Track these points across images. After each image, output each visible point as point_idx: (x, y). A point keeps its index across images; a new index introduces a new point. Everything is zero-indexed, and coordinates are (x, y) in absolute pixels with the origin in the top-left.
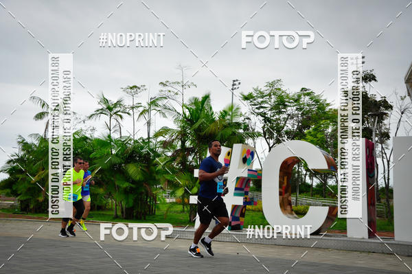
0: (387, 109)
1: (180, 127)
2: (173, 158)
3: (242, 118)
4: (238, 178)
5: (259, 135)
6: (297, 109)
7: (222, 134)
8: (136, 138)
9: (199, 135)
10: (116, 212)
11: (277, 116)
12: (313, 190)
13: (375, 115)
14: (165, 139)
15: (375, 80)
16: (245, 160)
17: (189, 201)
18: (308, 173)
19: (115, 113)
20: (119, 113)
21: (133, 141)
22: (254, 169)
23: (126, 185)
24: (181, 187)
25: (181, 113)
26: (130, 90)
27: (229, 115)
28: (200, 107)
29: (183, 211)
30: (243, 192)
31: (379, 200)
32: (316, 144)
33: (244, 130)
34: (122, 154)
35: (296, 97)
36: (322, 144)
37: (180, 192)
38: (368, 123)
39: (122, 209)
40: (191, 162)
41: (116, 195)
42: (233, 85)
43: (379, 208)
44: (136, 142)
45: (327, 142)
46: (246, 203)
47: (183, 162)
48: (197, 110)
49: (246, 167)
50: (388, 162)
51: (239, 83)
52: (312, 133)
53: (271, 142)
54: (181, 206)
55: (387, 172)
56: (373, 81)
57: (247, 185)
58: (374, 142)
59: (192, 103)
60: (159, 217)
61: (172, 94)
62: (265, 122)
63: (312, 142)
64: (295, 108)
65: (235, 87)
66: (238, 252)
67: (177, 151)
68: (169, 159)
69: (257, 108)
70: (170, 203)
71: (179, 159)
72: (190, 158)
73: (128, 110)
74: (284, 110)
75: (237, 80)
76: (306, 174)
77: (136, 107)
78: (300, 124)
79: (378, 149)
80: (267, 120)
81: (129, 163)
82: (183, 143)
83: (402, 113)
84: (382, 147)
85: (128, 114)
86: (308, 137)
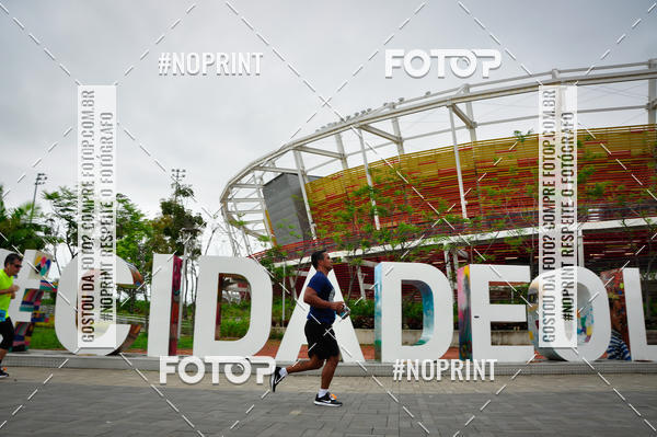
0: (201, 226)
3: (44, 220)
4: (27, 290)
5: (62, 241)
13: (189, 231)
15: (193, 196)
16: (38, 269)
22: (48, 280)
30: (33, 307)
33: (45, 233)
46: (34, 319)
49: (39, 278)
51: (46, 178)
57: (38, 298)
62: (70, 227)
65: (39, 181)
69: (61, 210)
75: (44, 174)
80: (72, 224)
83: (214, 232)
84: (193, 264)
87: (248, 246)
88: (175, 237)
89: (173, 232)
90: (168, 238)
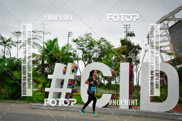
0: (139, 50)
1: (42, 53)
2: (37, 69)
3: (73, 51)
4: (69, 80)
5: (80, 59)
6: (99, 48)
7: (62, 58)
8: (18, 58)
9: (51, 58)
10: (6, 95)
11: (89, 51)
12: (105, 86)
13: (134, 52)
14: (33, 59)
15: (135, 36)
16: (73, 71)
17: (45, 90)
18: (103, 78)
19: (8, 45)
20: (9, 45)
21: (16, 60)
22: (77, 75)
23: (12, 82)
24: (41, 83)
25: (42, 46)
26: (16, 34)
27: (66, 49)
28: (52, 44)
29: (41, 95)
30: (72, 86)
31: (134, 91)
32: (107, 64)
33: (73, 56)
34: (11, 66)
35: (99, 42)
36: (110, 65)
37: (40, 86)
38: (131, 56)
39: (9, 94)
40: (47, 71)
41: (6, 87)
42: (69, 34)
43: (134, 95)
44: (18, 60)
45: (112, 64)
46: (73, 92)
47: (43, 71)
48: (50, 45)
49: (74, 74)
50: (139, 74)
51: (72, 34)
52: (105, 59)
53: (86, 63)
54: (41, 93)
55: (138, 79)
56: (134, 36)
57: (74, 83)
58: (133, 64)
59: (48, 42)
60: (29, 98)
61: (38, 37)
62: (84, 53)
63: (105, 63)
64: (98, 47)
65: (69, 35)
66: (68, 115)
67: (39, 66)
68: (35, 69)
69: (80, 46)
70: (35, 91)
71: (40, 69)
72: (46, 69)
73: (14, 44)
74: (93, 48)
75: (71, 32)
76: (102, 78)
77: (19, 42)
78: (100, 55)
79: (135, 68)
80: (84, 52)
81: (14, 70)
82: (43, 61)
83: (146, 52)
84: (136, 67)
85: (15, 46)
86: (103, 61)
87: (162, 58)
88: (127, 55)
89: (126, 53)
90: (124, 56)
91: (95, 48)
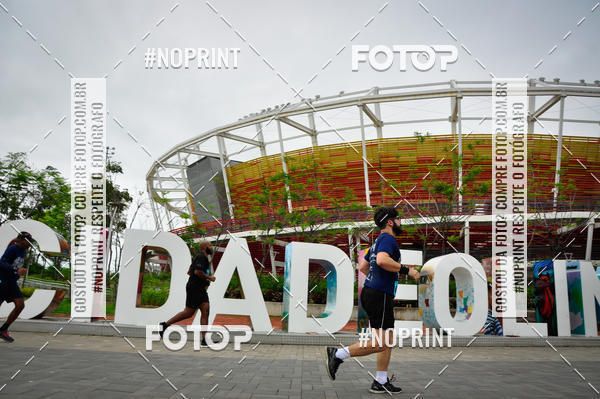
0: (127, 201)
11: (15, 191)
12: (45, 272)
13: (116, 205)
15: (122, 172)
35: (40, 175)
50: (121, 251)
52: (52, 213)
63: (48, 223)
64: (36, 186)
74: (24, 186)
76: (39, 255)
78: (40, 203)
83: (139, 207)
84: (118, 236)
86: (47, 217)
87: (170, 222)
91: (30, 187)
